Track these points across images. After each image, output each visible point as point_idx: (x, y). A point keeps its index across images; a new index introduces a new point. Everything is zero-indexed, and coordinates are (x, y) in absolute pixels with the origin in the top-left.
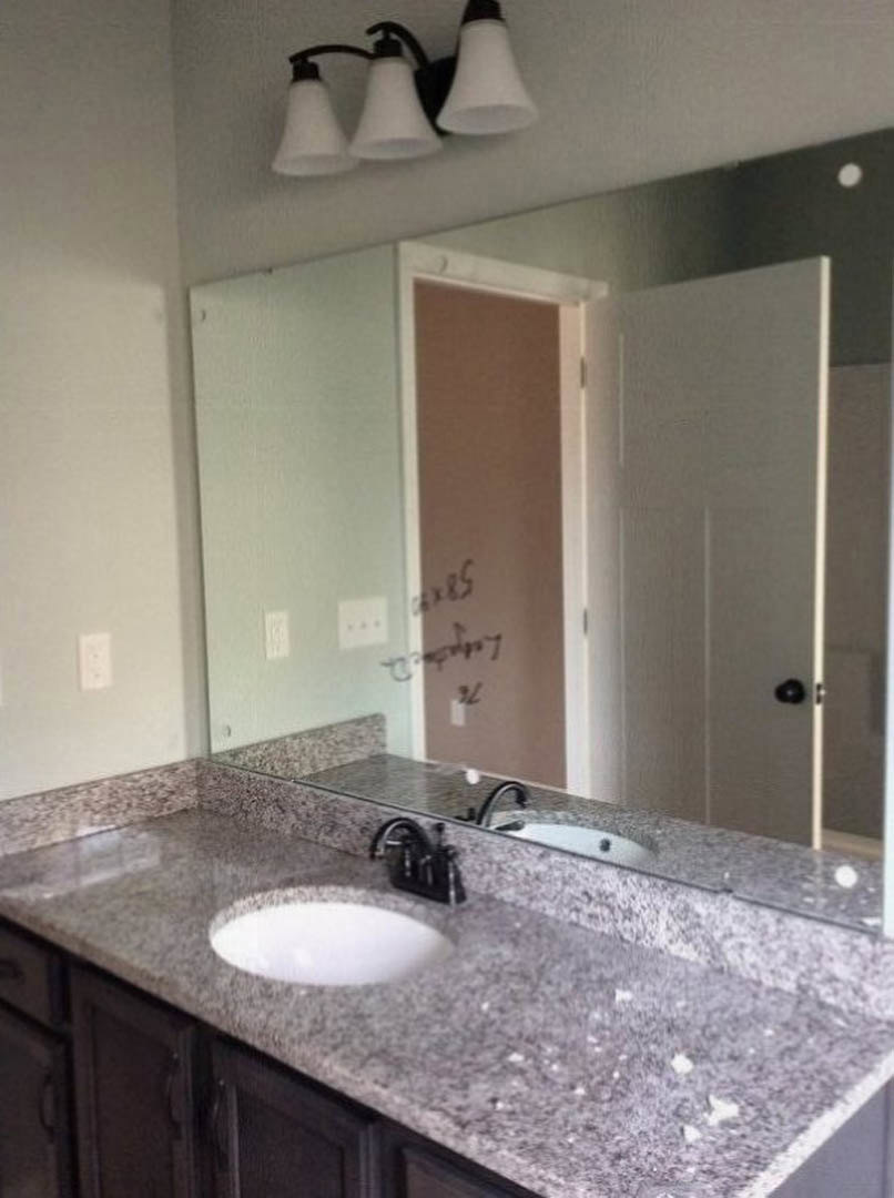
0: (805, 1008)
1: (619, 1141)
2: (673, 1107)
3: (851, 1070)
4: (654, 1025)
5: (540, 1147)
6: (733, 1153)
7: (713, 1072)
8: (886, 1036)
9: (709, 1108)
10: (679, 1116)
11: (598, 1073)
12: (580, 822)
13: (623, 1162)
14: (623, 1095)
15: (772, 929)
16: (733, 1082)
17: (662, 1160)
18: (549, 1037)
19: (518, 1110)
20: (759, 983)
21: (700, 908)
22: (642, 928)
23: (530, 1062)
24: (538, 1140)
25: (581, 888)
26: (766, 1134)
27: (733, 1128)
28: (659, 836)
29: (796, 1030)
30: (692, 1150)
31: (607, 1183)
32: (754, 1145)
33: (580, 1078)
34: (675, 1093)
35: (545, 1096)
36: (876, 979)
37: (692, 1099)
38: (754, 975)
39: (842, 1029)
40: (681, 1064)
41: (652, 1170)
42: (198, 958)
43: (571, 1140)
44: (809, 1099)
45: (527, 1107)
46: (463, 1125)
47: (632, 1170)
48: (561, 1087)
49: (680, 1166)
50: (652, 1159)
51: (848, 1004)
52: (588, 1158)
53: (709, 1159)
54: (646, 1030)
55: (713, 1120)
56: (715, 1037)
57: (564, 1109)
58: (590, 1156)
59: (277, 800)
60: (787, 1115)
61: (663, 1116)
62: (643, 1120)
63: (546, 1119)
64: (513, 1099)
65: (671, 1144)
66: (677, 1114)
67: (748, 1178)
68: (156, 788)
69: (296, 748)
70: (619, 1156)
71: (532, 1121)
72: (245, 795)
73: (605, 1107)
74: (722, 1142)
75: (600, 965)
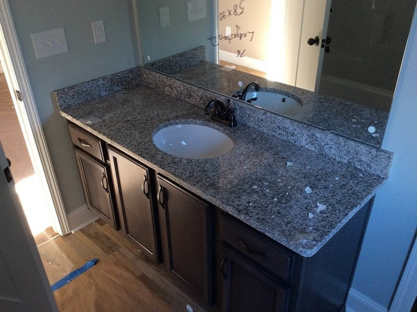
0: (350, 170)
1: (288, 217)
2: (305, 206)
3: (363, 193)
4: (300, 175)
5: (263, 219)
6: (324, 222)
7: (318, 193)
8: (376, 180)
9: (317, 207)
10: (307, 209)
11: (281, 193)
12: (275, 92)
13: (289, 225)
14: (289, 201)
15: (342, 144)
16: (325, 197)
17: (301, 225)
18: (265, 179)
19: (256, 206)
20: (335, 160)
21: (318, 135)
22: (297, 139)
23: (260, 188)
24: (263, 217)
25: (277, 125)
26: (335, 216)
27: (324, 214)
28: (303, 98)
29: (346, 178)
30: (311, 221)
31: (284, 232)
32: (331, 220)
33: (276, 195)
34: (306, 201)
35: (265, 201)
36: (376, 162)
37: (311, 203)
38: (334, 157)
39: (362, 177)
40: (308, 190)
41: (298, 228)
42: (149, 147)
43: (273, 217)
44: (349, 204)
45: (259, 205)
46: (239, 211)
47: (292, 228)
48: (269, 198)
49: (307, 227)
50: (298, 224)
51: (365, 168)
52: (278, 223)
53: (316, 225)
54: (297, 177)
55: (318, 210)
56: (319, 180)
57: (271, 206)
58: (279, 222)
59: (170, 85)
60: (342, 209)
61: (301, 209)
62: (295, 210)
63: (265, 209)
64: (254, 202)
65: (305, 219)
66: (306, 208)
67: (328, 232)
68: (126, 78)
69: (174, 61)
70: (288, 223)
71: (261, 210)
72: (158, 82)
73: (284, 205)
74: (320, 219)
75: (282, 152)
